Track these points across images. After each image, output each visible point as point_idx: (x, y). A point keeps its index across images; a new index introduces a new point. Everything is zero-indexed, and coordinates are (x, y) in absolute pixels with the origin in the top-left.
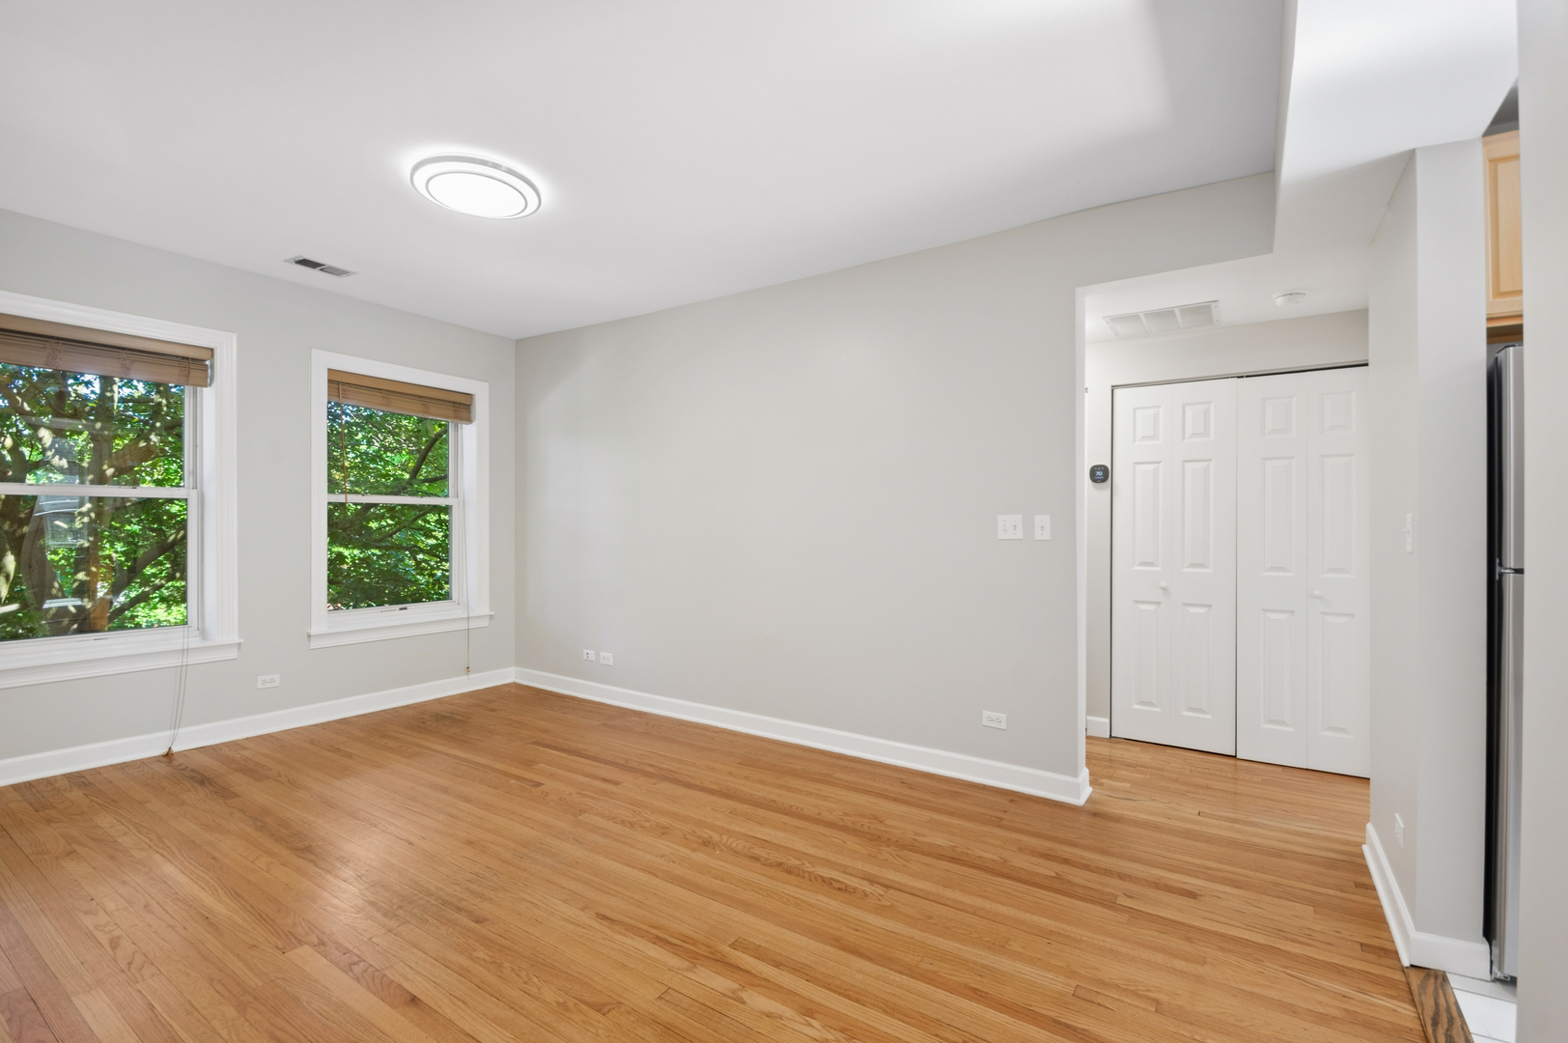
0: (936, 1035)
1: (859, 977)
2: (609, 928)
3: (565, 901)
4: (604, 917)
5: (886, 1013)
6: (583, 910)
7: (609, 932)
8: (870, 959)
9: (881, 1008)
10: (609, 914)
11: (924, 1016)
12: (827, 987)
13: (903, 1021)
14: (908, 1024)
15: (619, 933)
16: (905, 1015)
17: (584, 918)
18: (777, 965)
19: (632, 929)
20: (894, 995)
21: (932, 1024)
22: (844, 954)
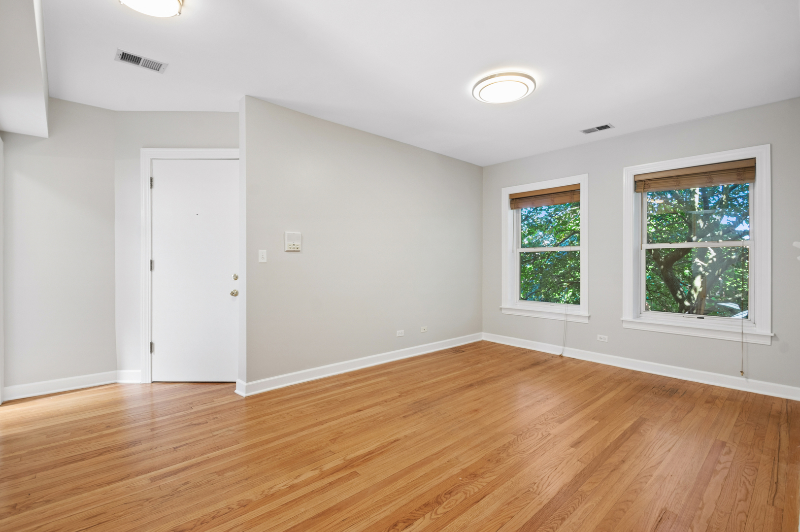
0: (242, 524)
1: (303, 510)
5: (271, 512)
8: (313, 518)
9: (275, 511)
11: (256, 525)
12: (304, 496)
13: (261, 515)
14: (258, 517)
16: (263, 518)
18: (331, 484)
20: (280, 518)
21: (250, 525)
22: (325, 508)
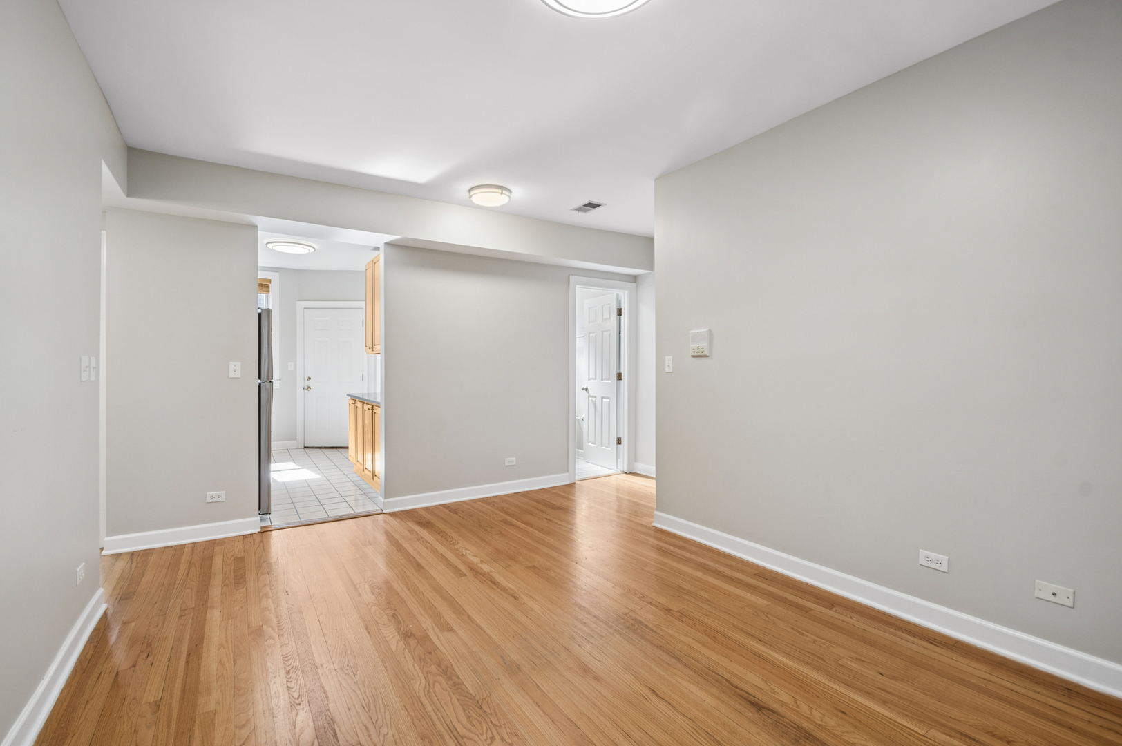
2: (515, 592)
3: (532, 610)
4: (515, 598)
6: (524, 603)
7: (516, 591)
10: (512, 599)
15: (511, 589)
17: (526, 599)
19: (504, 589)
